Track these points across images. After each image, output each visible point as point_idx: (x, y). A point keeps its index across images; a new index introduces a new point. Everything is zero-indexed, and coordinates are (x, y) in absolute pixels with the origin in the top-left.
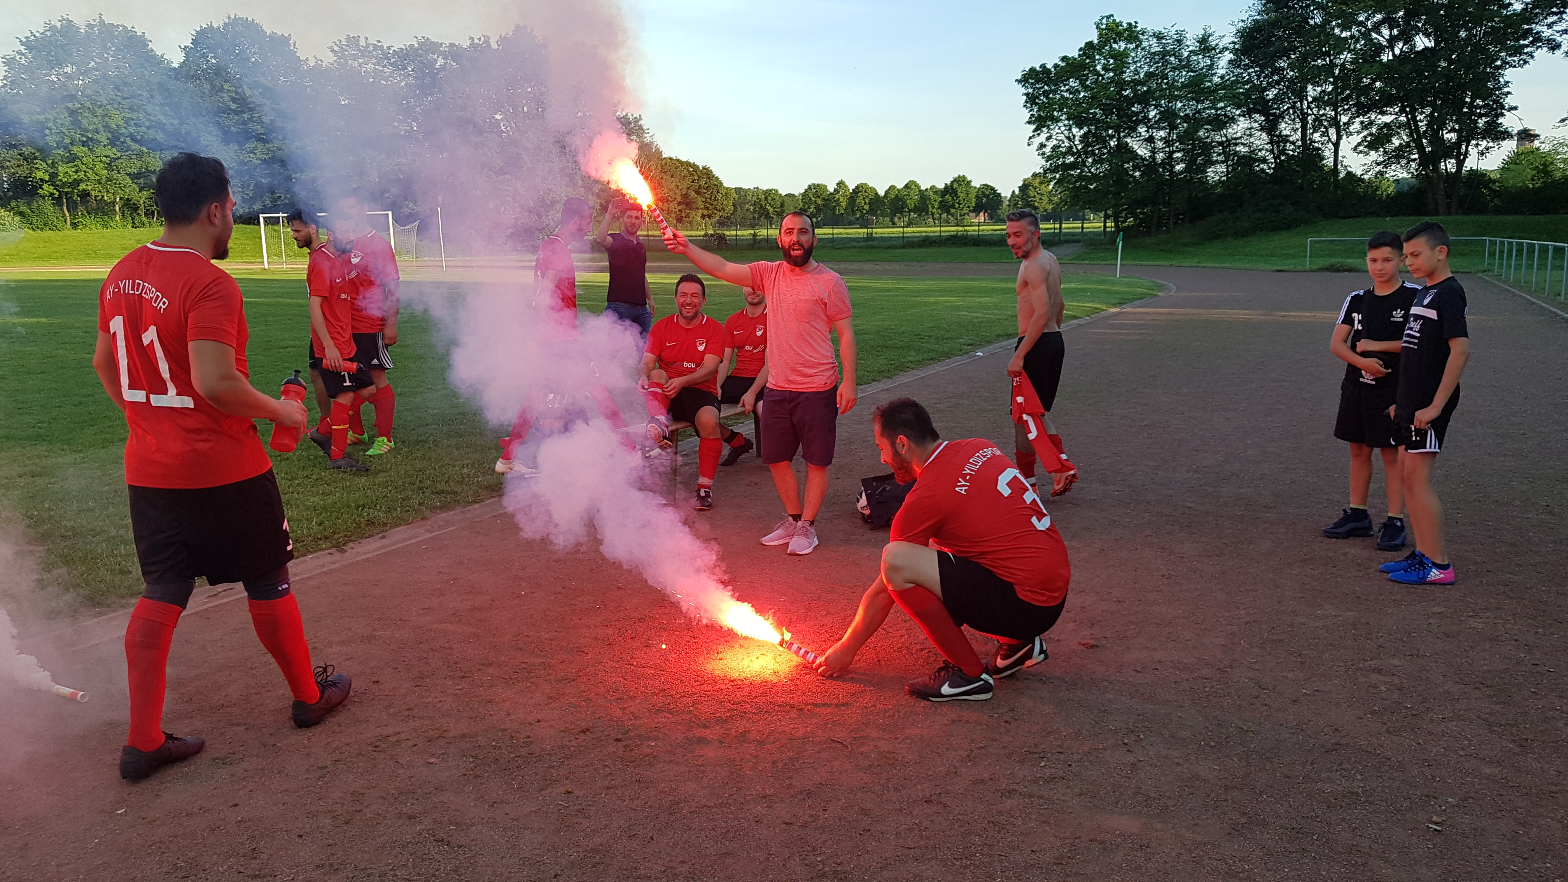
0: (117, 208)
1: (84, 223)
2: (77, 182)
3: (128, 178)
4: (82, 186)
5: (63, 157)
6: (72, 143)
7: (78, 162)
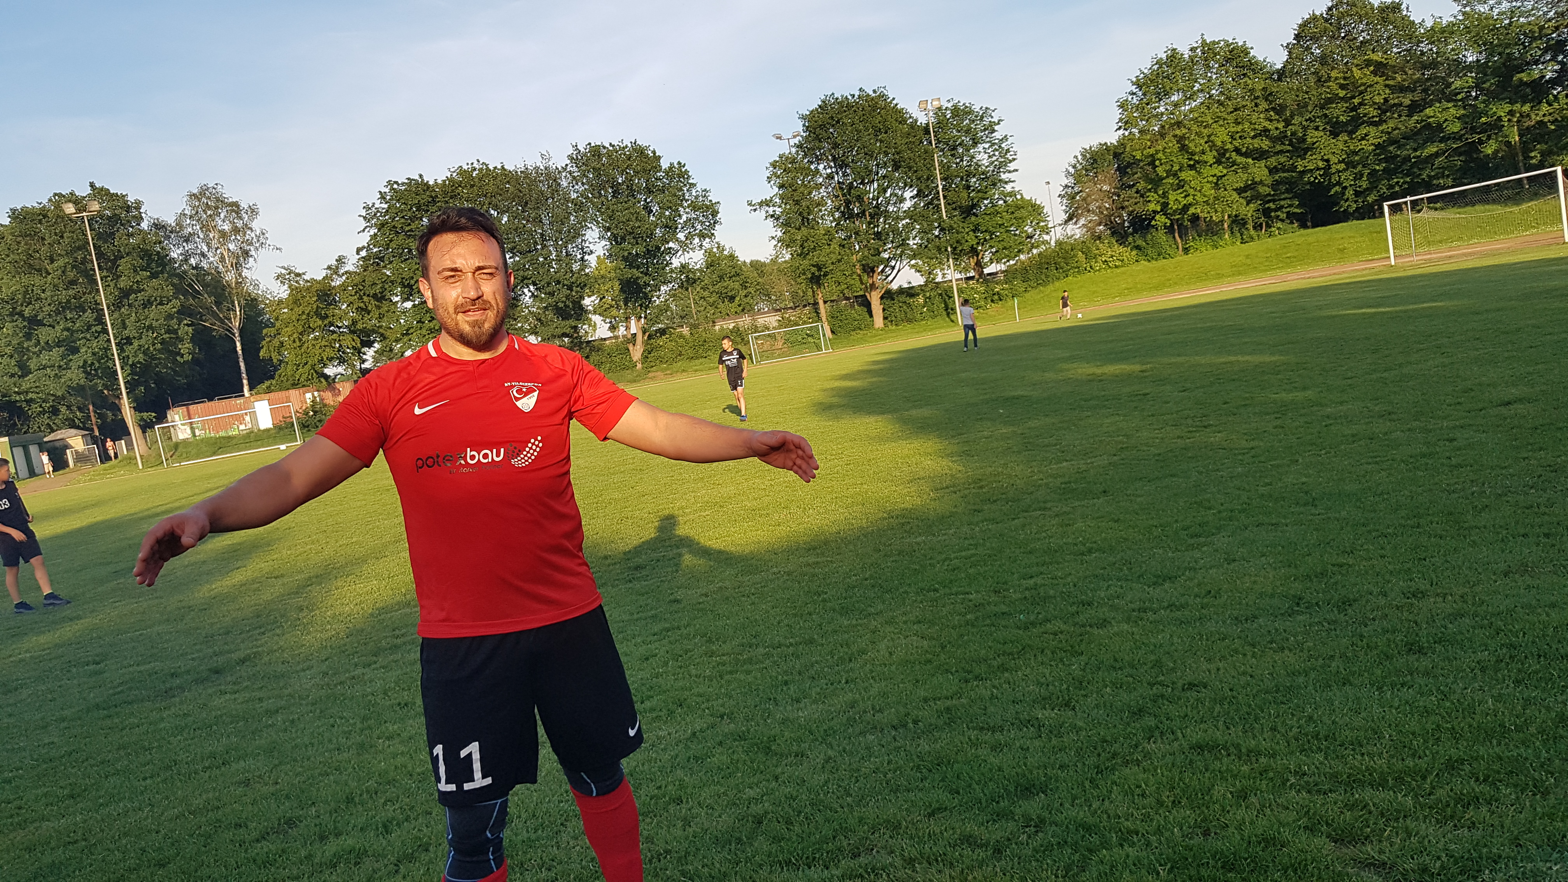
0: (1226, 227)
1: (1196, 246)
2: (1187, 207)
3: (1235, 195)
4: (1192, 210)
5: (1172, 185)
6: (1180, 170)
7: (1187, 187)
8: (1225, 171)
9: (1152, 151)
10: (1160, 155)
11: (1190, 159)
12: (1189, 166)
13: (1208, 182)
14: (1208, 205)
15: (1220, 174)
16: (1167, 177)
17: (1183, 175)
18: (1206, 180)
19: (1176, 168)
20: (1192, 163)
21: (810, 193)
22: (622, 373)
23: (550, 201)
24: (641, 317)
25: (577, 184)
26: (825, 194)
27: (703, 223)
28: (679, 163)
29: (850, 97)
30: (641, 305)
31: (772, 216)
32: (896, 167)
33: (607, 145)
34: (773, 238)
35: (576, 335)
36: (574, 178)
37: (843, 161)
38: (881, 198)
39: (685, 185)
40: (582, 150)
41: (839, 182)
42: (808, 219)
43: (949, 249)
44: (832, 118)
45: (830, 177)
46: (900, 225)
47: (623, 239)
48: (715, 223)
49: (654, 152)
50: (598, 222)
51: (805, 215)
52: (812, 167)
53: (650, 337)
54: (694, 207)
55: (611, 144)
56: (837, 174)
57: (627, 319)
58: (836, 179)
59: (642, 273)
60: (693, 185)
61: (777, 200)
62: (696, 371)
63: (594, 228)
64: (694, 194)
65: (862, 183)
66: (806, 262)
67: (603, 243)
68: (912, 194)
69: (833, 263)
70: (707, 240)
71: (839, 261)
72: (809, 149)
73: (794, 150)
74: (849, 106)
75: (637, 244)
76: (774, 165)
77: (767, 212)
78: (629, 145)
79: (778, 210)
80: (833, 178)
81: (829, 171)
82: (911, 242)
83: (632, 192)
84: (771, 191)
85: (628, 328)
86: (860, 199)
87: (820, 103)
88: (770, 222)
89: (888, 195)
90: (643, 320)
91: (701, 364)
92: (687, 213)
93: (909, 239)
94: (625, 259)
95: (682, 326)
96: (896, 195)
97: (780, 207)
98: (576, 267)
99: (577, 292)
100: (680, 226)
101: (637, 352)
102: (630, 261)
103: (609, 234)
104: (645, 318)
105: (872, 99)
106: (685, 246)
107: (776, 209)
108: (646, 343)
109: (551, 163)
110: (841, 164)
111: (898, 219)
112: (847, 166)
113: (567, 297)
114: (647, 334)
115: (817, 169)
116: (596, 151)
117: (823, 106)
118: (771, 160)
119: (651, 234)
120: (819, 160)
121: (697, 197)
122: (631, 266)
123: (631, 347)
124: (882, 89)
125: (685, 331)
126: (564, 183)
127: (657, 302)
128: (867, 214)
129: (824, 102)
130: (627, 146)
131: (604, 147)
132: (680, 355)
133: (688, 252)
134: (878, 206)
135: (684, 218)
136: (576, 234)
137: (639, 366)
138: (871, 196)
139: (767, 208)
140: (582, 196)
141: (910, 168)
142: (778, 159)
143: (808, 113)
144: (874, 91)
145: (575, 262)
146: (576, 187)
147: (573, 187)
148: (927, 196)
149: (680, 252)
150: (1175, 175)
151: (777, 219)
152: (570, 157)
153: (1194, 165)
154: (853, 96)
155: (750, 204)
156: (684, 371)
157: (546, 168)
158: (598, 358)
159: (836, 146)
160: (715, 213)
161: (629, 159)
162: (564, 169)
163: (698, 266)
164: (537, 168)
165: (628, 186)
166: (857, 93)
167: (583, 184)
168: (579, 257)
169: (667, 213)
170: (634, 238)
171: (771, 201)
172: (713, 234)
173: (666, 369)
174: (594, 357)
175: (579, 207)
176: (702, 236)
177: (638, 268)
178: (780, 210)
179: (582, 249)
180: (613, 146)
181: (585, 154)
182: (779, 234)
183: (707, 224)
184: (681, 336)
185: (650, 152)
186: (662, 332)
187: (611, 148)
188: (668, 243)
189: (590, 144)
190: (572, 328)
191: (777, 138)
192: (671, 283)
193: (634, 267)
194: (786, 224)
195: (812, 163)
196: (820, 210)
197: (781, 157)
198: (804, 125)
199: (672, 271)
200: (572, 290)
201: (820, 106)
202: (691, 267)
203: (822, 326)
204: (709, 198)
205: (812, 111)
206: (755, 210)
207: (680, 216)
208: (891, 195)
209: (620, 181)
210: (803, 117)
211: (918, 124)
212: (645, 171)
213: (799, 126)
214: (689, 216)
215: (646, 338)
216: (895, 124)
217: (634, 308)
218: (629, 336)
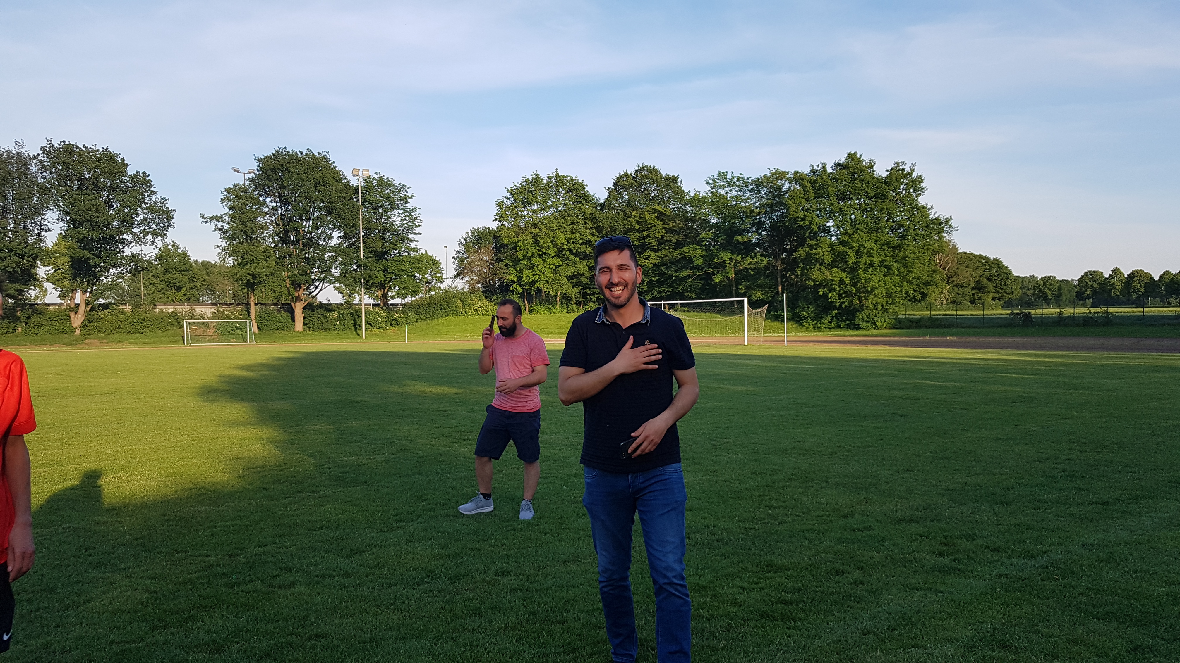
0: (558, 299)
1: (537, 310)
2: (534, 282)
3: (566, 280)
4: (537, 285)
5: (526, 265)
6: (533, 256)
7: (535, 269)
8: (561, 263)
9: (515, 239)
10: (520, 244)
11: (539, 251)
12: (538, 255)
13: (549, 268)
14: (548, 283)
15: (558, 264)
16: (523, 259)
17: (534, 260)
18: (548, 266)
19: (530, 254)
20: (540, 253)
21: (255, 218)
22: (60, 336)
23: (17, 181)
24: (87, 291)
25: (46, 172)
26: (269, 221)
27: (157, 224)
28: (144, 173)
29: (299, 153)
30: (88, 282)
31: (220, 230)
32: (329, 212)
33: (81, 146)
34: (218, 246)
35: (20, 297)
36: (44, 166)
37: (287, 199)
38: (314, 234)
39: (147, 191)
40: (56, 145)
41: (281, 215)
42: (251, 238)
43: (363, 281)
44: (282, 165)
45: (275, 209)
46: (326, 256)
47: (81, 224)
48: (168, 226)
49: (123, 160)
50: (59, 207)
51: (249, 233)
52: (261, 199)
53: (92, 309)
54: (152, 210)
55: (84, 146)
56: (281, 208)
57: (73, 291)
58: (279, 212)
59: (93, 255)
60: (155, 193)
61: (227, 218)
62: (131, 343)
63: (55, 210)
64: (154, 199)
65: (301, 219)
66: (244, 270)
67: (62, 224)
68: (339, 235)
69: (266, 275)
70: (159, 237)
71: (272, 274)
72: (260, 184)
73: (247, 183)
74: (298, 160)
75: (93, 230)
76: (228, 191)
77: (216, 225)
78: (101, 150)
79: (226, 226)
80: (277, 210)
81: (274, 204)
82: (333, 270)
83: (97, 188)
84: (222, 210)
85: (72, 298)
86: (296, 230)
87: (274, 152)
88: (218, 234)
89: (319, 232)
90: (88, 294)
91: (137, 338)
92: (144, 213)
93: (332, 268)
94: (79, 241)
95: (125, 305)
96: (326, 233)
97: (229, 223)
98: (31, 240)
99: (28, 261)
100: (136, 222)
101: (77, 320)
102: (84, 243)
103: (68, 218)
104: (91, 292)
105: (317, 159)
106: (138, 240)
107: (225, 224)
108: (87, 314)
109: (23, 150)
110: (285, 202)
111: (325, 251)
112: (289, 204)
113: (18, 264)
114: (90, 306)
115: (264, 200)
116: (69, 149)
117: (277, 155)
118: (227, 187)
119: (108, 225)
120: (267, 194)
121: (155, 203)
122: (84, 248)
123: (72, 315)
124: (326, 153)
125: (128, 308)
126: (33, 169)
127: (105, 281)
128: (301, 242)
129: (277, 152)
130: (98, 150)
131: (77, 147)
132: (118, 328)
133: (140, 245)
134: (310, 239)
135: (141, 217)
136: (37, 212)
137: (78, 332)
138: (306, 229)
139: (217, 223)
140: (48, 182)
141: (339, 216)
142: (232, 187)
143: (263, 157)
144: (319, 153)
145: (32, 236)
146: (45, 174)
147: (41, 173)
148: (351, 239)
149: (133, 244)
150: (529, 259)
151: (224, 233)
152: (44, 149)
153: (542, 255)
154: (302, 153)
155: (202, 217)
156: (119, 342)
157: (18, 153)
158: (39, 320)
159: (282, 187)
160: (170, 218)
161: (98, 161)
162: (35, 157)
163: (147, 258)
164: (9, 152)
165: (93, 183)
166: (305, 152)
167: (51, 173)
168: (36, 232)
169: (126, 211)
170: (91, 225)
171: (221, 217)
172: (165, 235)
173: (103, 338)
174: (35, 319)
175: (43, 190)
176: (155, 234)
177: (91, 250)
178: (227, 225)
179: (41, 226)
180: (86, 148)
181: (58, 150)
182: (224, 244)
183: (162, 225)
184: (123, 312)
185: (119, 159)
186: (105, 306)
187: (84, 149)
188: (123, 234)
189: (64, 142)
190: (17, 290)
191: (235, 171)
192: (120, 267)
193: (87, 249)
194: (231, 238)
195: (261, 195)
196: (263, 233)
197: (235, 185)
198: (258, 166)
199: (122, 258)
200: (23, 259)
201: (274, 155)
202: (140, 257)
203: (250, 323)
204: (167, 205)
205: (266, 157)
206: (206, 222)
207: (138, 215)
208: (321, 232)
209: (87, 177)
210: (259, 160)
211: (351, 184)
212: (111, 173)
213: (254, 166)
214: (146, 216)
215: (88, 309)
216: (332, 181)
217: (82, 283)
218: (73, 306)
